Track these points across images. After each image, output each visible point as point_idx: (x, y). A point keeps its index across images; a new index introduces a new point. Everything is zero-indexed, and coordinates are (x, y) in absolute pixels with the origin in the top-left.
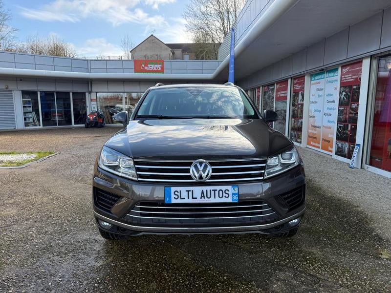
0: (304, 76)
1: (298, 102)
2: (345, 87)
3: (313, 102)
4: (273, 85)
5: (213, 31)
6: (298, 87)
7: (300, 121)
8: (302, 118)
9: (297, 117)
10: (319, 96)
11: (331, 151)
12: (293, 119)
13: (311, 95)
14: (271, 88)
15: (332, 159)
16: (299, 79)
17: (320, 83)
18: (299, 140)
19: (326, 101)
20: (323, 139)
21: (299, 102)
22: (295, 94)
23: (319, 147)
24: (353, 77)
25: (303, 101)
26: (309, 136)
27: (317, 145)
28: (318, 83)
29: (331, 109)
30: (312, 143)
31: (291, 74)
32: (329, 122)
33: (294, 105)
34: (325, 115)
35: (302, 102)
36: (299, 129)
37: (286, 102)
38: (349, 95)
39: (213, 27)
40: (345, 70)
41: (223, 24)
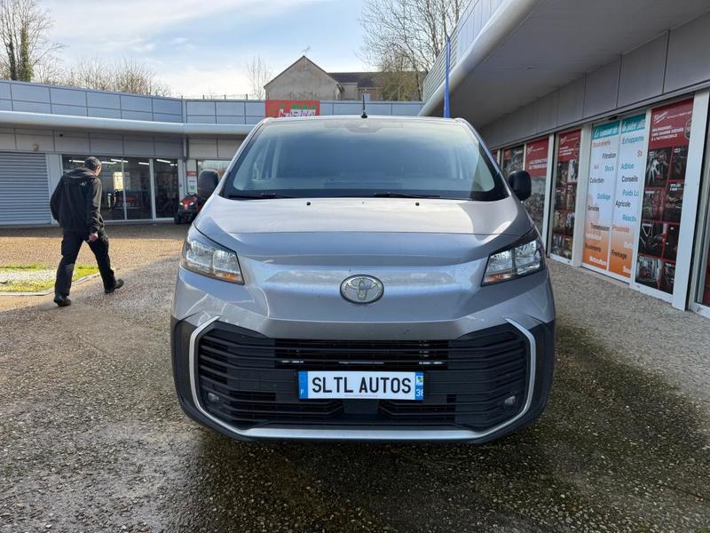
0: (580, 130)
1: (566, 179)
2: (658, 151)
3: (595, 181)
4: (521, 147)
5: (414, 50)
6: (567, 152)
7: (570, 215)
8: (574, 211)
9: (565, 209)
10: (607, 169)
11: (628, 275)
12: (557, 213)
13: (592, 166)
14: (517, 153)
15: (629, 289)
16: (570, 135)
17: (609, 142)
18: (567, 253)
19: (620, 179)
20: (613, 252)
21: (570, 180)
22: (562, 165)
23: (604, 267)
24: (674, 131)
25: (576, 177)
26: (586, 246)
27: (600, 262)
28: (605, 143)
29: (630, 193)
30: (591, 259)
31: (554, 126)
32: (625, 218)
33: (559, 186)
34: (618, 204)
35: (574, 180)
36: (568, 232)
37: (544, 180)
38: (664, 167)
39: (415, 41)
40: (659, 117)
41: (434, 36)
